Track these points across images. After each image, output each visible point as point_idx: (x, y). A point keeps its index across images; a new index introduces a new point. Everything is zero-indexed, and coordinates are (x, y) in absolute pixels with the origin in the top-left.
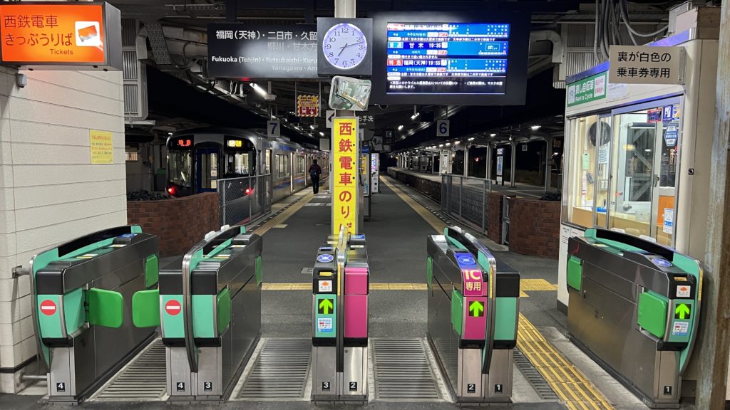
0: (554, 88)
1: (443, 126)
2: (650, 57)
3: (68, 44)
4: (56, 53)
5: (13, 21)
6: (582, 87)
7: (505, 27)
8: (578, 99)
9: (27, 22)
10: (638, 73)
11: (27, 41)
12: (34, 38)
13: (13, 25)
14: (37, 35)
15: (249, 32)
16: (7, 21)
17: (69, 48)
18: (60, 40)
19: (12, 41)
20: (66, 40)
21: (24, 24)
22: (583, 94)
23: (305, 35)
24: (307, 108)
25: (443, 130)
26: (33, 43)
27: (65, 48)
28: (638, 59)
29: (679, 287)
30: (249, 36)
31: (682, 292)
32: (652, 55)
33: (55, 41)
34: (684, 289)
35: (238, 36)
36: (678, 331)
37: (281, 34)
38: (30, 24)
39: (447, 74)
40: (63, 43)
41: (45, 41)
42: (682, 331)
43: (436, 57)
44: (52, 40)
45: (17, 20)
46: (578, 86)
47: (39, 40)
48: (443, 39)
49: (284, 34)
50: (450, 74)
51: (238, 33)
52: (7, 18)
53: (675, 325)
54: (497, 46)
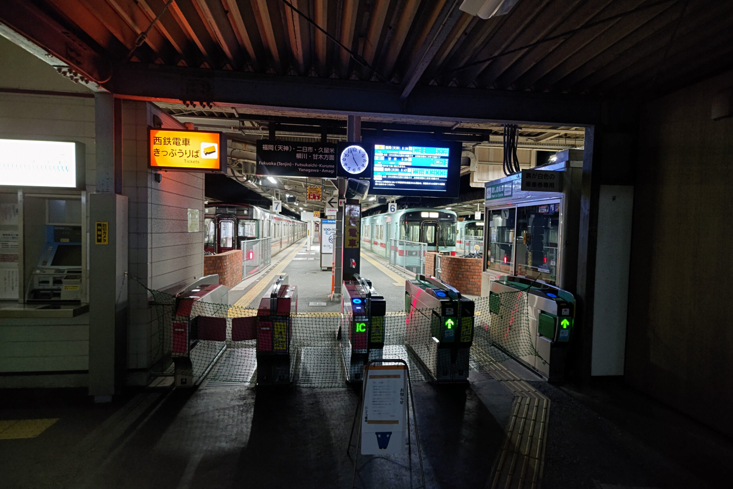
0: (470, 187)
1: (393, 207)
2: (543, 176)
3: (196, 156)
4: (188, 162)
5: (160, 141)
6: (496, 189)
7: (447, 150)
8: (493, 196)
9: (169, 142)
10: (537, 185)
11: (169, 154)
12: (174, 152)
13: (160, 143)
14: (176, 150)
15: (284, 146)
16: (155, 141)
17: (197, 159)
18: (191, 154)
19: (159, 153)
20: (195, 154)
21: (167, 143)
22: (496, 193)
23: (321, 149)
24: (314, 195)
25: (393, 210)
26: (173, 155)
27: (194, 159)
28: (537, 177)
29: (563, 310)
30: (284, 149)
31: (565, 312)
32: (544, 175)
33: (188, 154)
34: (566, 311)
35: (277, 149)
36: (563, 335)
37: (305, 148)
38: (172, 143)
39: (411, 177)
40: (193, 156)
41: (181, 154)
42: (565, 336)
43: (405, 167)
44: (186, 154)
45: (163, 141)
46: (493, 188)
47: (177, 154)
48: (409, 156)
49: (307, 149)
50: (413, 177)
51: (277, 147)
52: (155, 138)
53: (561, 332)
54: (442, 161)
